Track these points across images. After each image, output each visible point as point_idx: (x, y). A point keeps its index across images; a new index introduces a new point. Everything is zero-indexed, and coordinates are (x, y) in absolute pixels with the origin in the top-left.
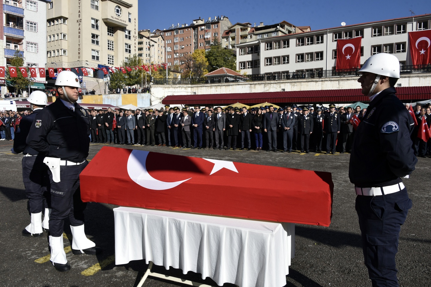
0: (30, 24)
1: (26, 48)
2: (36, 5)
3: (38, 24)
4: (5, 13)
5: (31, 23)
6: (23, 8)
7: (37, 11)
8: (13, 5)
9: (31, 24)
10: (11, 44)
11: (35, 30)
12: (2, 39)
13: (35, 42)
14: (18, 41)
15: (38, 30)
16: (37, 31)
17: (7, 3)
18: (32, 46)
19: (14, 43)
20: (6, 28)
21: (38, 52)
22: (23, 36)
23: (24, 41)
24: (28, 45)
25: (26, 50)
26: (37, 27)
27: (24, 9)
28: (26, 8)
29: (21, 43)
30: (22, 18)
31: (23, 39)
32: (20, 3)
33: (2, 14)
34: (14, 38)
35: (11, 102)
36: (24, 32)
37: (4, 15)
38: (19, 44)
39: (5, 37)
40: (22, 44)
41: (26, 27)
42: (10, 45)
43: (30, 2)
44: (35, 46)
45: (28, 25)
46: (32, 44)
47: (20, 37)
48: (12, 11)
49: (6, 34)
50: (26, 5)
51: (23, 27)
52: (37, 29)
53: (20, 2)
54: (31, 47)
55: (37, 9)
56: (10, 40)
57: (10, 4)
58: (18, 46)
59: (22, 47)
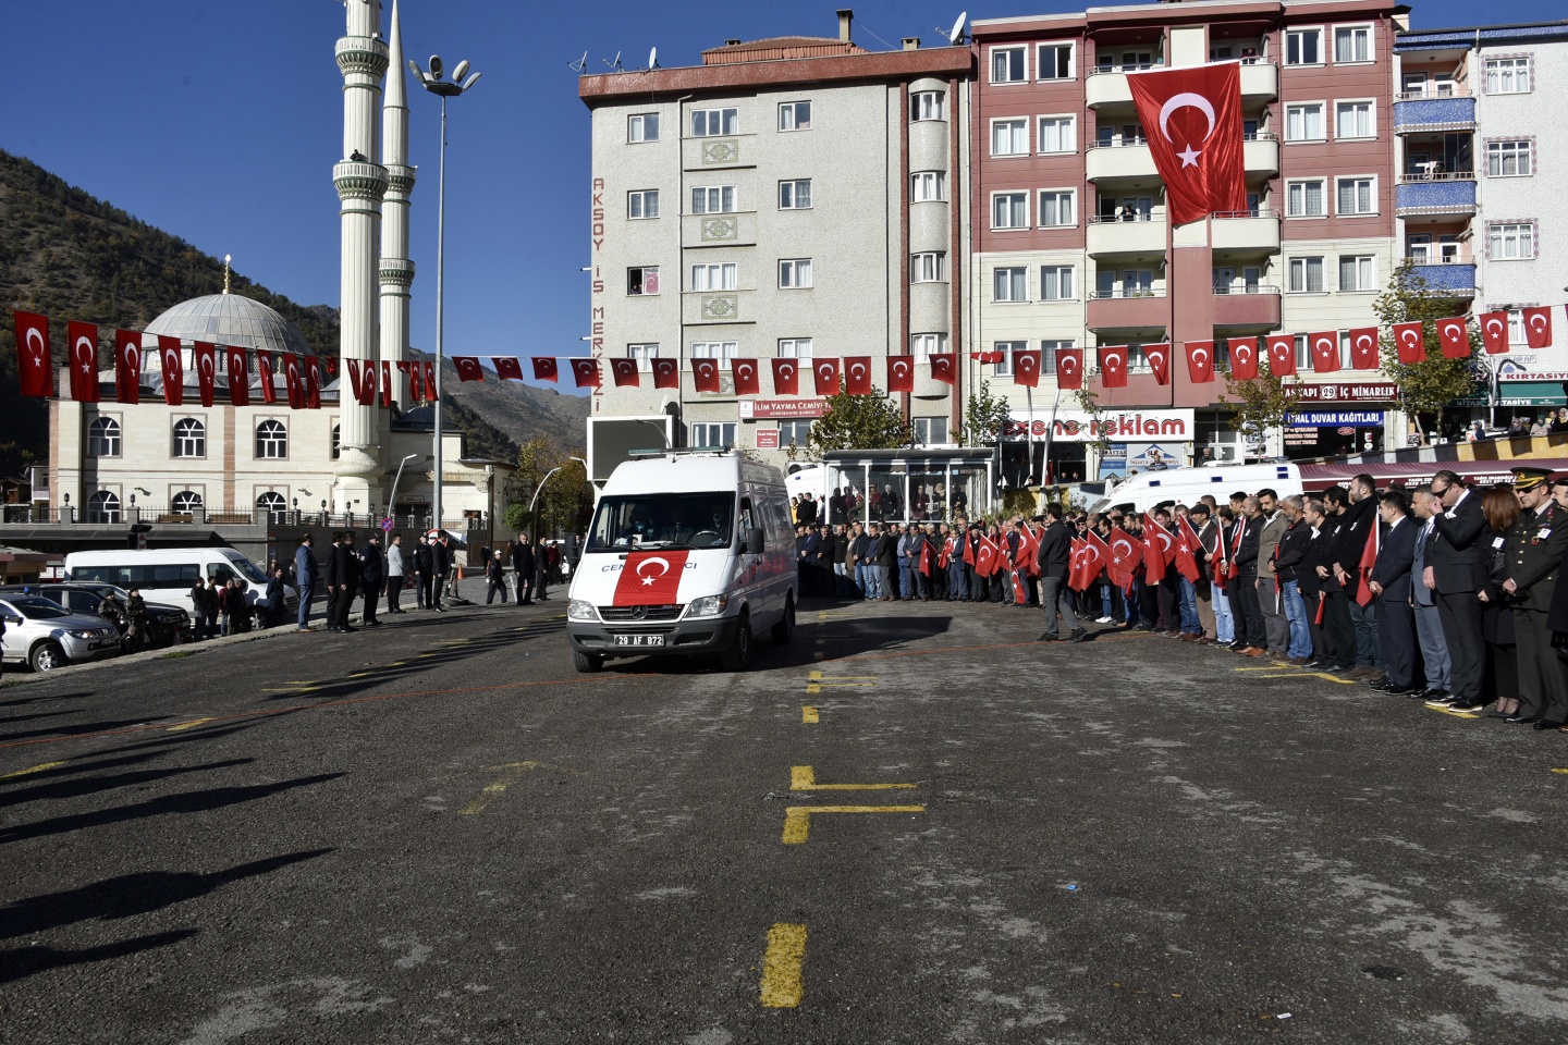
0: (1501, 151)
1: (1487, 246)
2: (1527, 68)
3: (1537, 140)
4: (1400, 135)
5: (1509, 145)
6: (1473, 96)
7: (1532, 88)
8: (1435, 95)
9: (1506, 146)
10: (1428, 246)
11: (1524, 169)
12: (1391, 233)
13: (1524, 217)
14: (1454, 229)
15: (1538, 166)
16: (1534, 170)
17: (1414, 97)
18: (1510, 234)
19: (1442, 240)
20: (1402, 190)
21: (1536, 253)
22: (1474, 201)
23: (1476, 225)
24: (1495, 234)
25: (1487, 255)
26: (1534, 153)
27: (1474, 100)
28: (1484, 90)
29: (1465, 233)
30: (1466, 137)
31: (1474, 215)
32: (1464, 78)
33: (1390, 141)
34: (1440, 221)
35: (1279, 469)
36: (1478, 188)
37: (1398, 143)
38: (1462, 240)
39: (1400, 225)
40: (1472, 234)
41: (1485, 164)
42: (1425, 249)
43: (1503, 64)
44: (1525, 232)
45: (1491, 157)
46: (1510, 226)
47: (1461, 208)
48: (1428, 120)
49: (1403, 211)
50: (1484, 81)
51: (1471, 169)
52: (1534, 162)
53: (1462, 75)
54: (1508, 239)
55: (1532, 79)
56: (1418, 231)
57: (1424, 96)
58: (1458, 245)
59: (1470, 249)
